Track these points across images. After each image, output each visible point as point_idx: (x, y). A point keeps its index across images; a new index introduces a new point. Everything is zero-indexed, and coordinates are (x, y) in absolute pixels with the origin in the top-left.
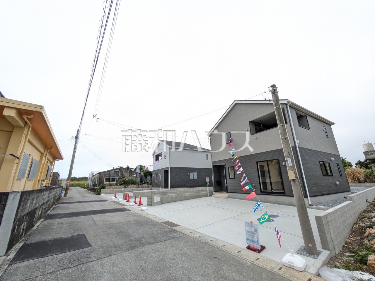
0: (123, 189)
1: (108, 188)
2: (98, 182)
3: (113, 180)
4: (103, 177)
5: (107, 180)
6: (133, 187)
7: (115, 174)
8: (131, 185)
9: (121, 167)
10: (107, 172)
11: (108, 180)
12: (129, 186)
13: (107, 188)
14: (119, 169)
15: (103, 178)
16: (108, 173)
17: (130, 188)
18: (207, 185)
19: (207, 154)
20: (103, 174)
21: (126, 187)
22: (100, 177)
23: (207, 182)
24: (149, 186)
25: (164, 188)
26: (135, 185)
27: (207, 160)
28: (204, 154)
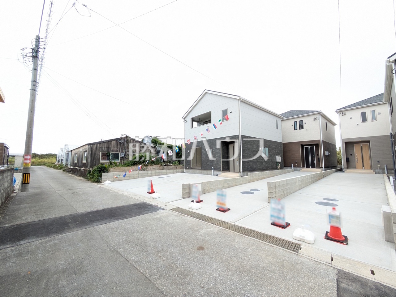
0: (141, 172)
1: (114, 170)
2: (89, 160)
3: (116, 156)
4: (98, 151)
5: (104, 156)
6: (155, 169)
7: (118, 148)
8: (152, 165)
9: (127, 137)
10: (102, 143)
11: (107, 156)
12: (149, 167)
13: (111, 169)
14: (124, 138)
15: (98, 153)
16: (106, 145)
17: (150, 170)
18: (279, 166)
19: (277, 120)
20: (97, 147)
21: (144, 169)
22: (91, 152)
23: (278, 162)
24: (177, 167)
25: (223, 172)
26: (158, 166)
27: (277, 129)
28: (274, 119)
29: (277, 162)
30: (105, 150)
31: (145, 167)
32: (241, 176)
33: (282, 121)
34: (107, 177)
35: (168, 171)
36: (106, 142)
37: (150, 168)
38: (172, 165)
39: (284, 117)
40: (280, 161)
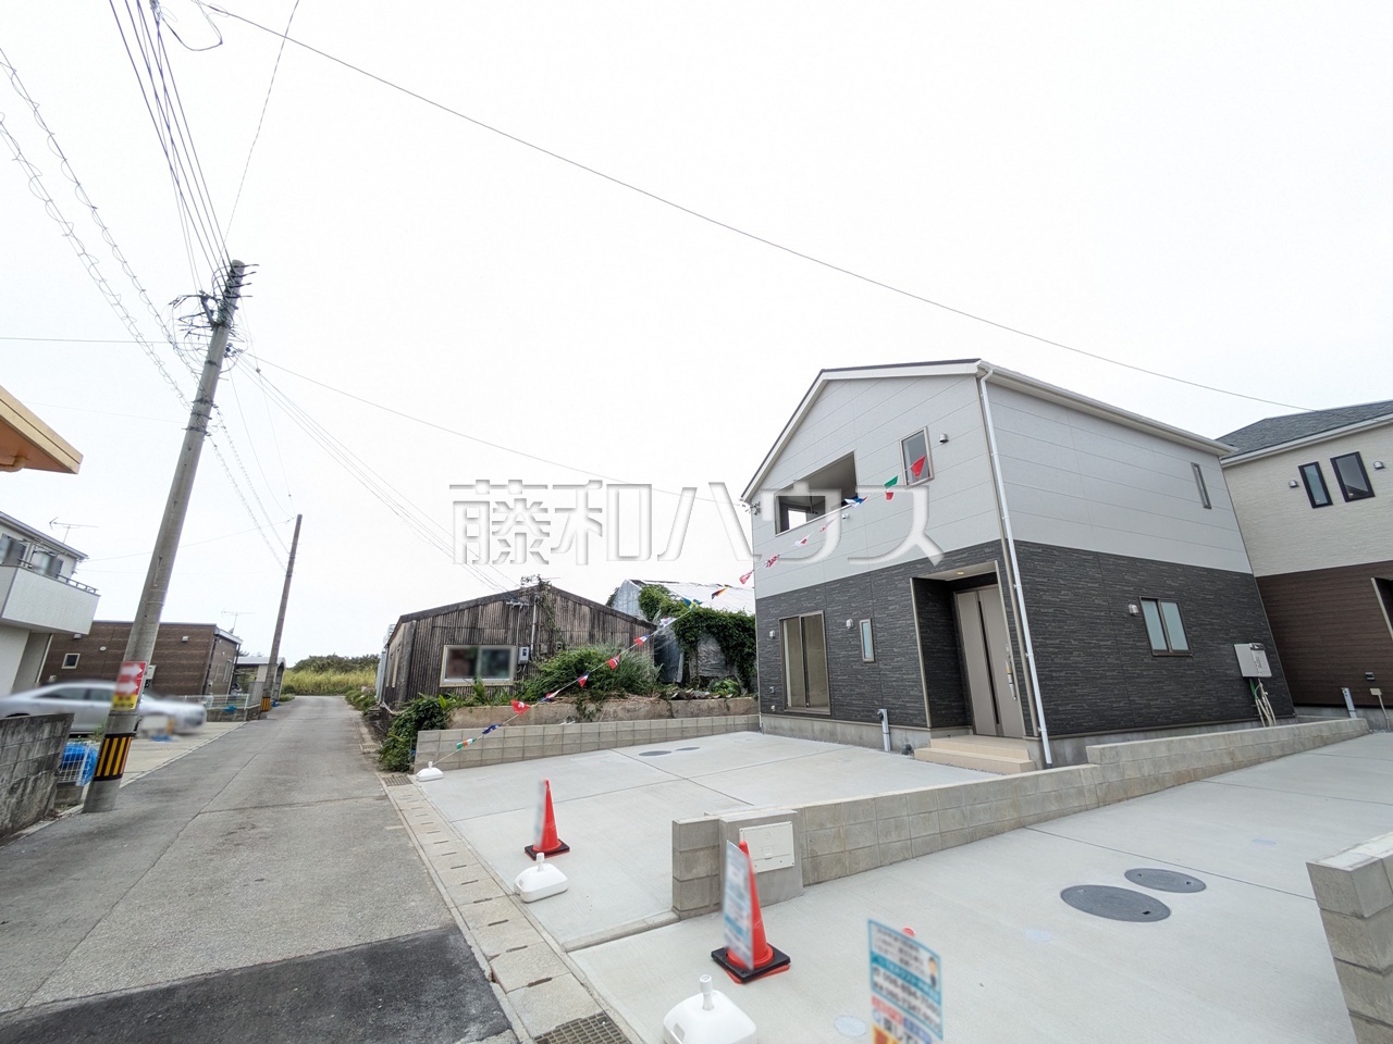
3: (498, 663)
4: (437, 641)
5: (458, 663)
7: (507, 628)
8: (622, 696)
10: (455, 610)
13: (457, 717)
14: (530, 592)
15: (436, 649)
16: (466, 618)
18: (1264, 703)
19: (1197, 466)
20: (433, 627)
21: (587, 712)
22: (413, 645)
23: (1255, 680)
24: (731, 705)
25: (939, 732)
26: (646, 699)
27: (1208, 506)
28: (1177, 463)
29: (1247, 679)
30: (461, 640)
31: (591, 707)
32: (1045, 766)
33: (1224, 469)
34: (434, 750)
35: (689, 722)
36: (465, 606)
37: (615, 712)
38: (706, 697)
39: (1236, 449)
40: (1265, 671)
